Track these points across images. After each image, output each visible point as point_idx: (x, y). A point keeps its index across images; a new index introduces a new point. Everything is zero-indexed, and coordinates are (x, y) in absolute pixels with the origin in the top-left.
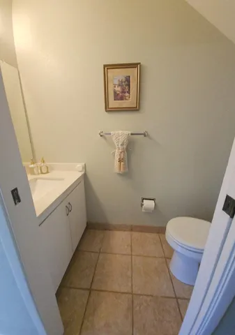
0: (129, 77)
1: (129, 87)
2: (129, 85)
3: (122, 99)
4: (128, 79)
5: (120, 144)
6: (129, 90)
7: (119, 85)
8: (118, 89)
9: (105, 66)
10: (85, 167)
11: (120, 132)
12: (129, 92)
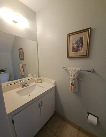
0: (83, 37)
1: (82, 44)
2: (82, 43)
3: (77, 51)
4: (82, 39)
5: (72, 75)
6: (82, 45)
7: (76, 43)
8: (75, 45)
9: (68, 34)
10: (56, 83)
11: (74, 68)
12: (82, 47)
